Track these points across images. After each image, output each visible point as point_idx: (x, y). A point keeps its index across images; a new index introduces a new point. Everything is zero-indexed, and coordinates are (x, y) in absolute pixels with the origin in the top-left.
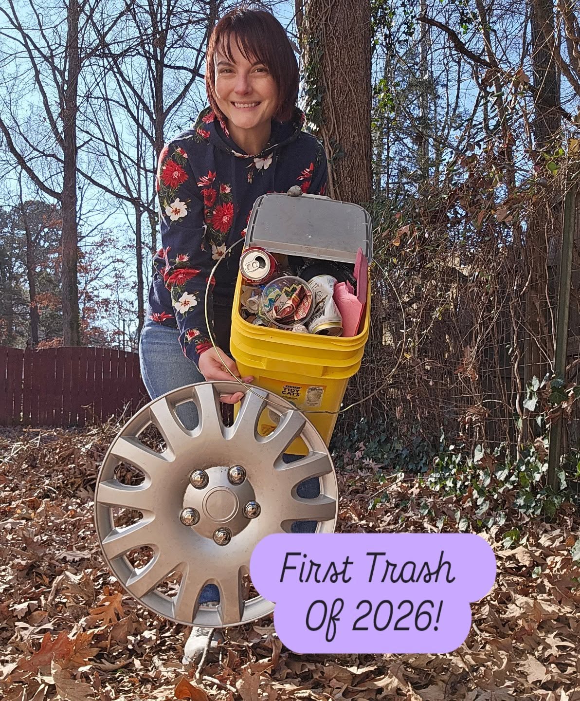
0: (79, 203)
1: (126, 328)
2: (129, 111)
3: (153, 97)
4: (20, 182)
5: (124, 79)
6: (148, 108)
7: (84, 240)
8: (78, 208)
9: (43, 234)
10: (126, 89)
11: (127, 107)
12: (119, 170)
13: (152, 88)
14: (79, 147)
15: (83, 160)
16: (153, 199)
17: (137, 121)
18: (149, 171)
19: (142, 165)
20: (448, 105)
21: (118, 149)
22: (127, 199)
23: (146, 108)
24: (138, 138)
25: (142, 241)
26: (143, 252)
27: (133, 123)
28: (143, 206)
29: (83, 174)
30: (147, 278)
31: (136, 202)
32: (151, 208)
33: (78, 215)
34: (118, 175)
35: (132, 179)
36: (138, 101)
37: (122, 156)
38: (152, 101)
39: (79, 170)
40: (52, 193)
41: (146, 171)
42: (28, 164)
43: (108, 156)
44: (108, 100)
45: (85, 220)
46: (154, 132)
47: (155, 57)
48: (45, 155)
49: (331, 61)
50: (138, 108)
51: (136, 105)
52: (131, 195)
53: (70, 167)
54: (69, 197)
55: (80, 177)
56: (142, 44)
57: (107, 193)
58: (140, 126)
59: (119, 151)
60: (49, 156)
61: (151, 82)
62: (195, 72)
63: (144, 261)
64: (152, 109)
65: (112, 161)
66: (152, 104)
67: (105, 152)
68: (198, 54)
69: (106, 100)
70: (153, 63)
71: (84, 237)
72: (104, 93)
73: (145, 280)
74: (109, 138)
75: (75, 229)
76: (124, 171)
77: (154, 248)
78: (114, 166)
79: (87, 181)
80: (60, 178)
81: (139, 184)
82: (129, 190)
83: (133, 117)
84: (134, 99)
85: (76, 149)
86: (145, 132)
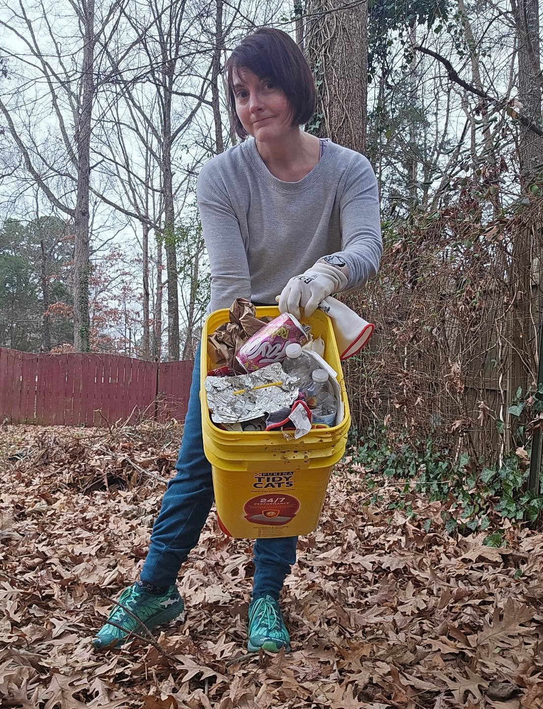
0: (90, 220)
1: (132, 336)
2: (139, 134)
3: (161, 122)
4: (37, 199)
5: (135, 105)
6: (156, 131)
7: (95, 254)
8: (90, 224)
9: (56, 247)
10: (135, 112)
11: (137, 131)
12: (128, 188)
13: (160, 113)
14: (92, 168)
15: (96, 179)
16: (160, 217)
17: (146, 144)
18: (157, 191)
19: (150, 185)
20: (437, 132)
21: (127, 169)
22: (135, 216)
23: (155, 132)
24: (146, 160)
25: (149, 255)
26: (150, 265)
27: (142, 145)
28: (150, 223)
29: (95, 192)
30: (152, 290)
31: (144, 219)
32: (158, 225)
33: (90, 230)
34: (126, 193)
35: (140, 198)
36: (147, 124)
37: (132, 176)
38: (160, 124)
39: (91, 189)
40: (66, 209)
41: (154, 190)
42: (45, 183)
43: (119, 176)
44: (120, 123)
45: (96, 235)
46: (162, 154)
47: (163, 84)
48: (60, 174)
49: (330, 90)
50: (147, 132)
51: (145, 128)
52: (139, 213)
53: (84, 186)
54: (82, 214)
55: (91, 193)
56: (152, 71)
57: (117, 211)
58: (149, 149)
59: (129, 172)
60: (64, 175)
61: (160, 107)
62: (201, 98)
63: (150, 273)
64: (160, 133)
65: (122, 180)
66: (160, 128)
67: (116, 172)
68: (204, 82)
69: (118, 123)
70: (162, 89)
71: (95, 251)
72: (116, 117)
73: (150, 292)
74: (120, 159)
75: (87, 243)
76: (133, 190)
77: (159, 263)
78: (124, 186)
79: (99, 199)
80: (74, 196)
81: (147, 203)
82: (137, 208)
83: (143, 140)
84: (144, 123)
85: (89, 169)
86: (153, 153)
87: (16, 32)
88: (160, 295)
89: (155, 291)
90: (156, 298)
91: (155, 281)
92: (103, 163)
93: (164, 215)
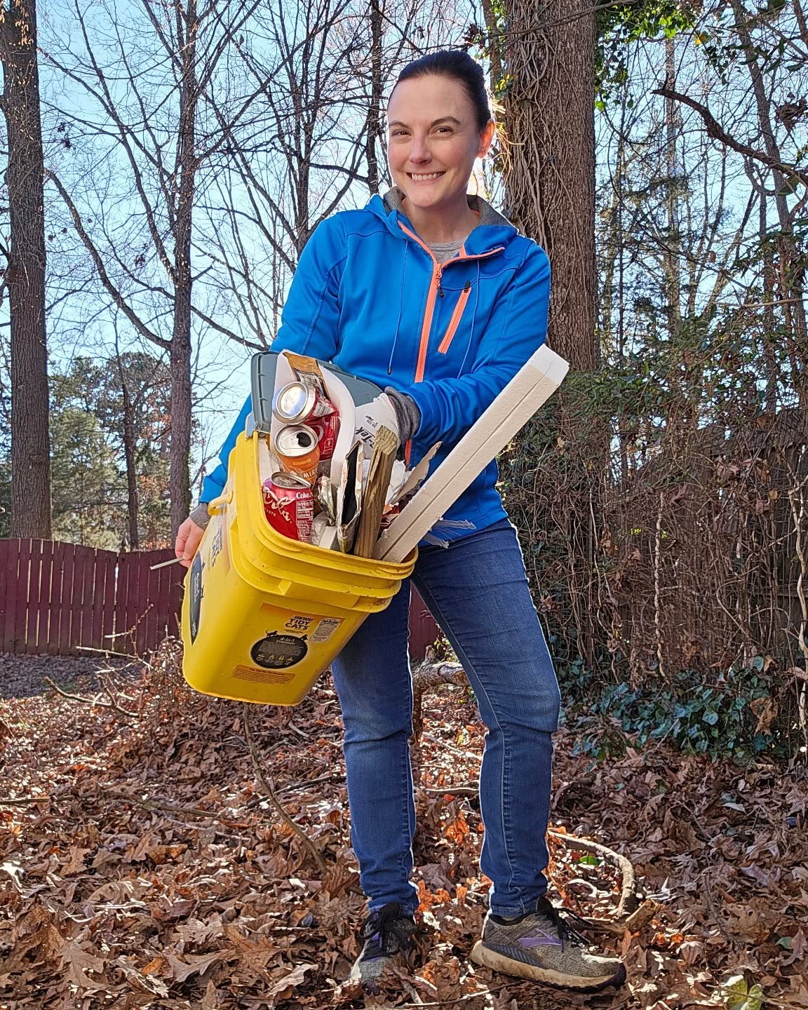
0: (193, 355)
2: (263, 227)
3: (295, 208)
4: (115, 326)
5: (256, 184)
6: (287, 223)
7: (199, 404)
8: (192, 361)
9: (146, 395)
10: (257, 196)
11: (259, 222)
12: (248, 306)
13: (293, 196)
14: (196, 278)
15: (201, 295)
17: (273, 242)
21: (246, 276)
24: (274, 266)
27: (268, 243)
29: (200, 314)
33: (193, 370)
34: (246, 315)
35: (265, 320)
36: (274, 213)
37: (253, 288)
38: (292, 211)
39: (195, 310)
40: (158, 340)
42: (127, 302)
43: (234, 289)
44: (234, 211)
45: (202, 376)
47: (298, 154)
48: (149, 288)
49: (540, 154)
50: (274, 222)
51: (272, 219)
52: (264, 342)
53: (183, 306)
54: (180, 346)
55: (194, 316)
56: (280, 136)
57: (232, 341)
58: (278, 248)
59: (249, 282)
60: (155, 289)
61: (292, 187)
62: (353, 174)
64: (292, 223)
65: (239, 297)
66: (293, 219)
67: (231, 285)
68: (357, 147)
69: (231, 211)
70: (295, 160)
71: (201, 399)
72: (229, 204)
74: (235, 262)
75: (189, 390)
76: (255, 310)
78: (241, 302)
79: (206, 324)
80: (170, 319)
82: (261, 336)
83: (269, 237)
84: (269, 211)
85: (190, 281)
86: (283, 255)
87: (85, 85)
92: (211, 272)
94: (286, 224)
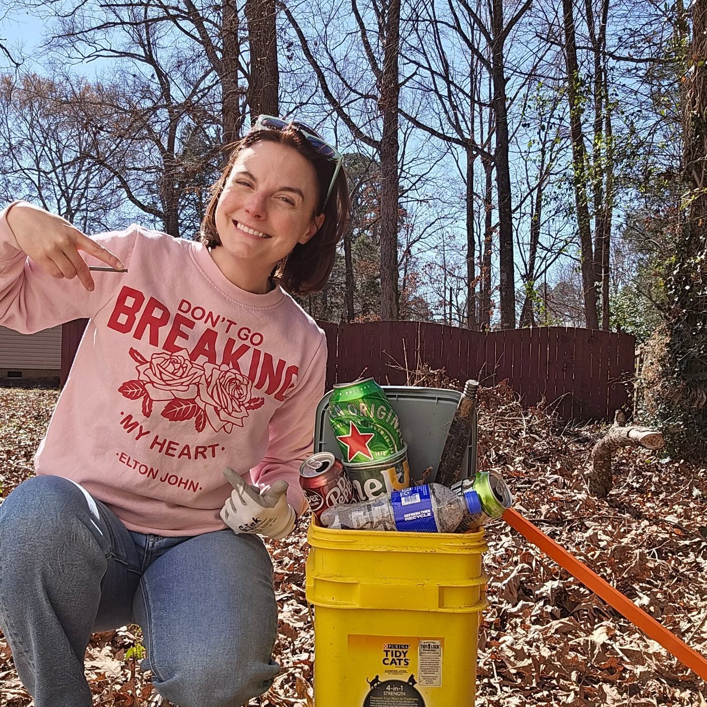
0: (400, 152)
1: (454, 298)
2: (462, 33)
3: (490, 13)
4: (336, 132)
6: (484, 27)
7: (406, 195)
8: (399, 157)
9: (360, 190)
11: (458, 28)
12: (448, 105)
14: (403, 83)
15: (408, 98)
16: (489, 139)
17: (470, 45)
18: (485, 105)
19: (476, 99)
21: (446, 78)
22: (457, 141)
24: (471, 66)
25: (475, 191)
26: (475, 205)
27: (466, 47)
28: (477, 149)
29: (406, 115)
30: (479, 237)
31: (468, 145)
32: (486, 150)
33: (400, 166)
34: (446, 112)
35: (463, 116)
36: (472, 19)
37: (452, 88)
38: (489, 16)
39: (401, 111)
40: (370, 141)
41: (481, 105)
42: (345, 110)
43: (436, 91)
44: (436, 22)
45: (407, 171)
46: (492, 55)
48: (363, 96)
50: (472, 28)
51: (470, 25)
52: (462, 136)
54: (389, 145)
55: (401, 117)
57: (434, 137)
58: (475, 51)
59: (449, 83)
60: (368, 97)
63: (476, 215)
64: (489, 26)
65: (440, 97)
66: (490, 21)
67: (433, 87)
69: (434, 22)
71: (407, 191)
72: (432, 15)
73: (476, 239)
74: (437, 66)
75: (396, 183)
76: (454, 107)
77: (488, 200)
78: (442, 102)
79: (411, 124)
80: (380, 122)
81: (472, 123)
82: (460, 131)
83: (466, 40)
84: (468, 18)
85: (398, 87)
86: (480, 57)
88: (489, 243)
89: (483, 238)
90: (483, 247)
91: (483, 223)
92: (415, 77)
93: (494, 136)
94: (483, 29)
